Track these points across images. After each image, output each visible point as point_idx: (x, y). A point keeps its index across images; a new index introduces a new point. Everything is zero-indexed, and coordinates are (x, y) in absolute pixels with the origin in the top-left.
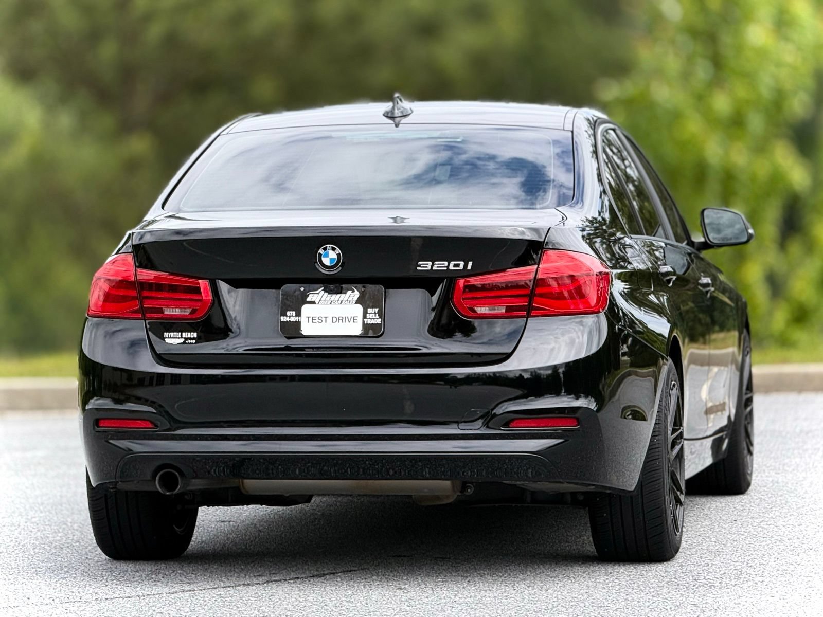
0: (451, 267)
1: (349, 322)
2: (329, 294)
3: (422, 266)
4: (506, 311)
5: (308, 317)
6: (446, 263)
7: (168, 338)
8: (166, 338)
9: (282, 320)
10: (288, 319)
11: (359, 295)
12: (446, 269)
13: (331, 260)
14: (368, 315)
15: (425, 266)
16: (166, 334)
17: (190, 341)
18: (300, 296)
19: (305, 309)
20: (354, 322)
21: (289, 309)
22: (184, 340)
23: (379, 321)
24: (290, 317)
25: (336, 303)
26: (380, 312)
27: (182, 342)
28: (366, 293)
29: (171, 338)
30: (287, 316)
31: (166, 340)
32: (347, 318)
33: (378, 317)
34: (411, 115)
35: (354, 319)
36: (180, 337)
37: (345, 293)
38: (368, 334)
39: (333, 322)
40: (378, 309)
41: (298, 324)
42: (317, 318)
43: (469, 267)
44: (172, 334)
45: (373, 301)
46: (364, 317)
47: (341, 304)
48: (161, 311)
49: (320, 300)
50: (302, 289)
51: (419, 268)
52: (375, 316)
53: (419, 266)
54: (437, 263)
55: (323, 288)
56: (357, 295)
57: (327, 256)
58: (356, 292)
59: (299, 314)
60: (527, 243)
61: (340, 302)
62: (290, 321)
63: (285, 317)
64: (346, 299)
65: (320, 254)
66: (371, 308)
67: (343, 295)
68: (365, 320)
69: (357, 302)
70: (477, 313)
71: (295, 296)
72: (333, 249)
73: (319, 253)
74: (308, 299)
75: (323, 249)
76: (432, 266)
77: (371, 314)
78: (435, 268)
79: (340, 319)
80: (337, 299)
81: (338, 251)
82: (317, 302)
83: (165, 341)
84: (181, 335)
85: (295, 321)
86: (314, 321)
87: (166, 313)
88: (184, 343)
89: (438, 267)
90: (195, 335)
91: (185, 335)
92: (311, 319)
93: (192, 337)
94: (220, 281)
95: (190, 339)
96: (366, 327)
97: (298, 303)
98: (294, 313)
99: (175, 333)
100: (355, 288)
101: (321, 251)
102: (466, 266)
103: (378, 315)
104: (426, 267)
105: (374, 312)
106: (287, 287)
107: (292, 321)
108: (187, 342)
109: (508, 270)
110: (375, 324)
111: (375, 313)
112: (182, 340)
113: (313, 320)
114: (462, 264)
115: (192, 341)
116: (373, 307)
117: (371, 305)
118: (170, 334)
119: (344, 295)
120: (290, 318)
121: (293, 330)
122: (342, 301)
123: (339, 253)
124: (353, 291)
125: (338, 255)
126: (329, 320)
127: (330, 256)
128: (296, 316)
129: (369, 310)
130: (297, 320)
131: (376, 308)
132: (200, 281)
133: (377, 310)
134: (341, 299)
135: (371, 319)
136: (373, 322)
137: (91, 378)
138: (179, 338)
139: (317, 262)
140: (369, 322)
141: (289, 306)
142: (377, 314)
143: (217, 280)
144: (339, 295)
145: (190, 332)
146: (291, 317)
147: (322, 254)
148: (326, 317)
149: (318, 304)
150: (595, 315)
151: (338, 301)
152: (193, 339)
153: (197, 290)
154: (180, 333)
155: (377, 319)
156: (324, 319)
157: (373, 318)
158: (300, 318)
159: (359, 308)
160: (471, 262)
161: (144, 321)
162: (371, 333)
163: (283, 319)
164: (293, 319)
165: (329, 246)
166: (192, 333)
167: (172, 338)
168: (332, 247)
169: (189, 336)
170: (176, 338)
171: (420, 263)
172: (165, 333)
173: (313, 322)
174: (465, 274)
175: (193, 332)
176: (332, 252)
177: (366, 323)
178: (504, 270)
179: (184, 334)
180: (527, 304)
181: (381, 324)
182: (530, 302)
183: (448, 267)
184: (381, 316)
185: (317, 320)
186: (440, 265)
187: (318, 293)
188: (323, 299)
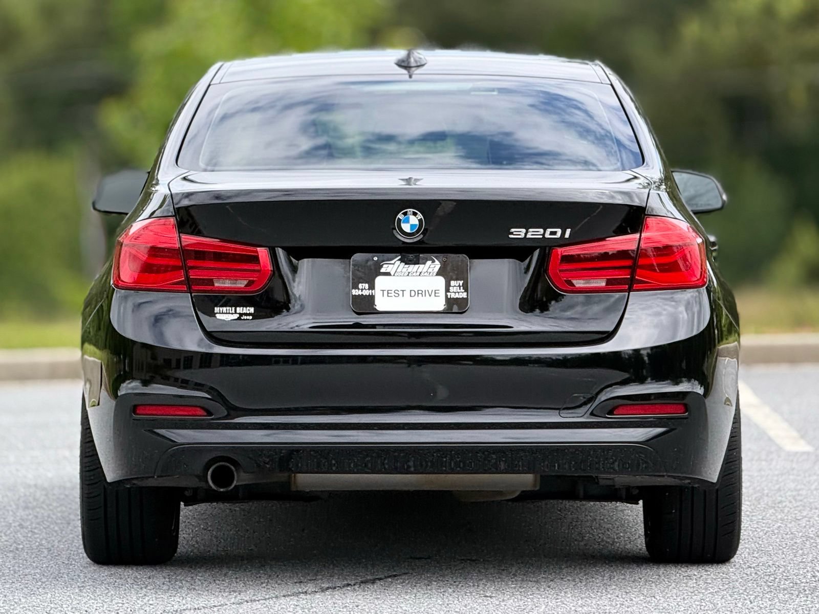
0: (547, 235)
1: (430, 296)
2: (406, 264)
3: (514, 233)
4: (607, 284)
5: (383, 291)
6: (542, 231)
7: (220, 313)
8: (218, 313)
9: (353, 294)
10: (360, 293)
11: (440, 266)
12: (541, 237)
13: (412, 226)
14: (451, 288)
15: (518, 233)
16: (217, 309)
17: (245, 317)
18: (373, 267)
19: (380, 281)
20: (435, 296)
21: (361, 280)
22: (238, 315)
23: (464, 295)
24: (362, 290)
25: (414, 274)
26: (465, 286)
27: (236, 318)
28: (448, 264)
29: (223, 313)
30: (359, 289)
31: (217, 315)
32: (427, 292)
33: (464, 291)
34: (426, 65)
35: (435, 293)
36: (233, 312)
37: (424, 264)
38: (452, 310)
39: (411, 296)
40: (462, 282)
41: (371, 298)
42: (393, 292)
43: (567, 236)
44: (225, 309)
45: (456, 272)
46: (447, 290)
47: (419, 275)
48: (211, 282)
49: (396, 272)
50: (376, 259)
51: (511, 236)
52: (460, 289)
53: (512, 233)
54: (531, 230)
55: (400, 257)
56: (437, 265)
57: (407, 221)
58: (437, 262)
59: (372, 287)
60: (627, 208)
61: (418, 274)
62: (362, 295)
63: (357, 290)
64: (425, 270)
65: (399, 220)
66: (454, 280)
67: (422, 266)
68: (449, 294)
69: (438, 274)
70: (575, 286)
71: (367, 267)
72: (415, 214)
73: (398, 218)
74: (383, 270)
75: (403, 214)
76: (526, 234)
77: (455, 288)
78: (529, 236)
79: (419, 293)
80: (415, 270)
81: (420, 216)
82: (392, 274)
83: (215, 317)
84: (236, 311)
85: (368, 294)
87: (216, 285)
88: (239, 319)
89: (532, 235)
90: (252, 310)
91: (239, 310)
92: (386, 293)
93: (248, 312)
94: (279, 249)
95: (246, 314)
96: (450, 302)
97: (370, 275)
98: (367, 286)
99: (228, 308)
100: (436, 257)
101: (400, 216)
102: (563, 233)
103: (463, 289)
104: (519, 235)
105: (458, 285)
106: (358, 257)
107: (364, 294)
108: (242, 318)
109: (607, 239)
110: (459, 298)
111: (459, 286)
112: (236, 316)
113: (388, 293)
114: (559, 231)
115: (248, 317)
116: (457, 279)
117: (454, 277)
118: (221, 309)
119: (424, 265)
120: (362, 291)
121: (366, 305)
122: (421, 273)
123: (421, 218)
124: (433, 261)
125: (420, 221)
126: (407, 293)
127: (411, 222)
128: (369, 289)
129: (453, 283)
130: (371, 294)
131: (461, 280)
132: (258, 249)
133: (461, 282)
134: (420, 270)
135: (455, 293)
136: (457, 296)
138: (232, 314)
139: (395, 229)
140: (453, 296)
141: (361, 278)
142: (462, 288)
143: (276, 249)
144: (417, 266)
145: (246, 307)
146: (364, 291)
147: (401, 220)
148: (403, 291)
149: (394, 275)
150: (696, 289)
151: (416, 272)
152: (249, 314)
153: (255, 259)
154: (233, 308)
155: (463, 292)
156: (401, 293)
157: (457, 292)
158: (373, 291)
159: (441, 281)
160: (570, 230)
161: (189, 294)
162: (455, 309)
163: (355, 292)
164: (366, 293)
165: (410, 211)
166: (248, 308)
167: (225, 313)
168: (413, 212)
169: (245, 311)
170: (229, 313)
171: (513, 230)
173: (388, 296)
174: (562, 242)
175: (250, 307)
176: (413, 217)
177: (449, 297)
178: (603, 239)
180: (629, 277)
181: (467, 298)
182: (633, 275)
183: (543, 235)
184: (466, 290)
185: (393, 294)
186: (535, 233)
187: (393, 264)
188: (399, 270)
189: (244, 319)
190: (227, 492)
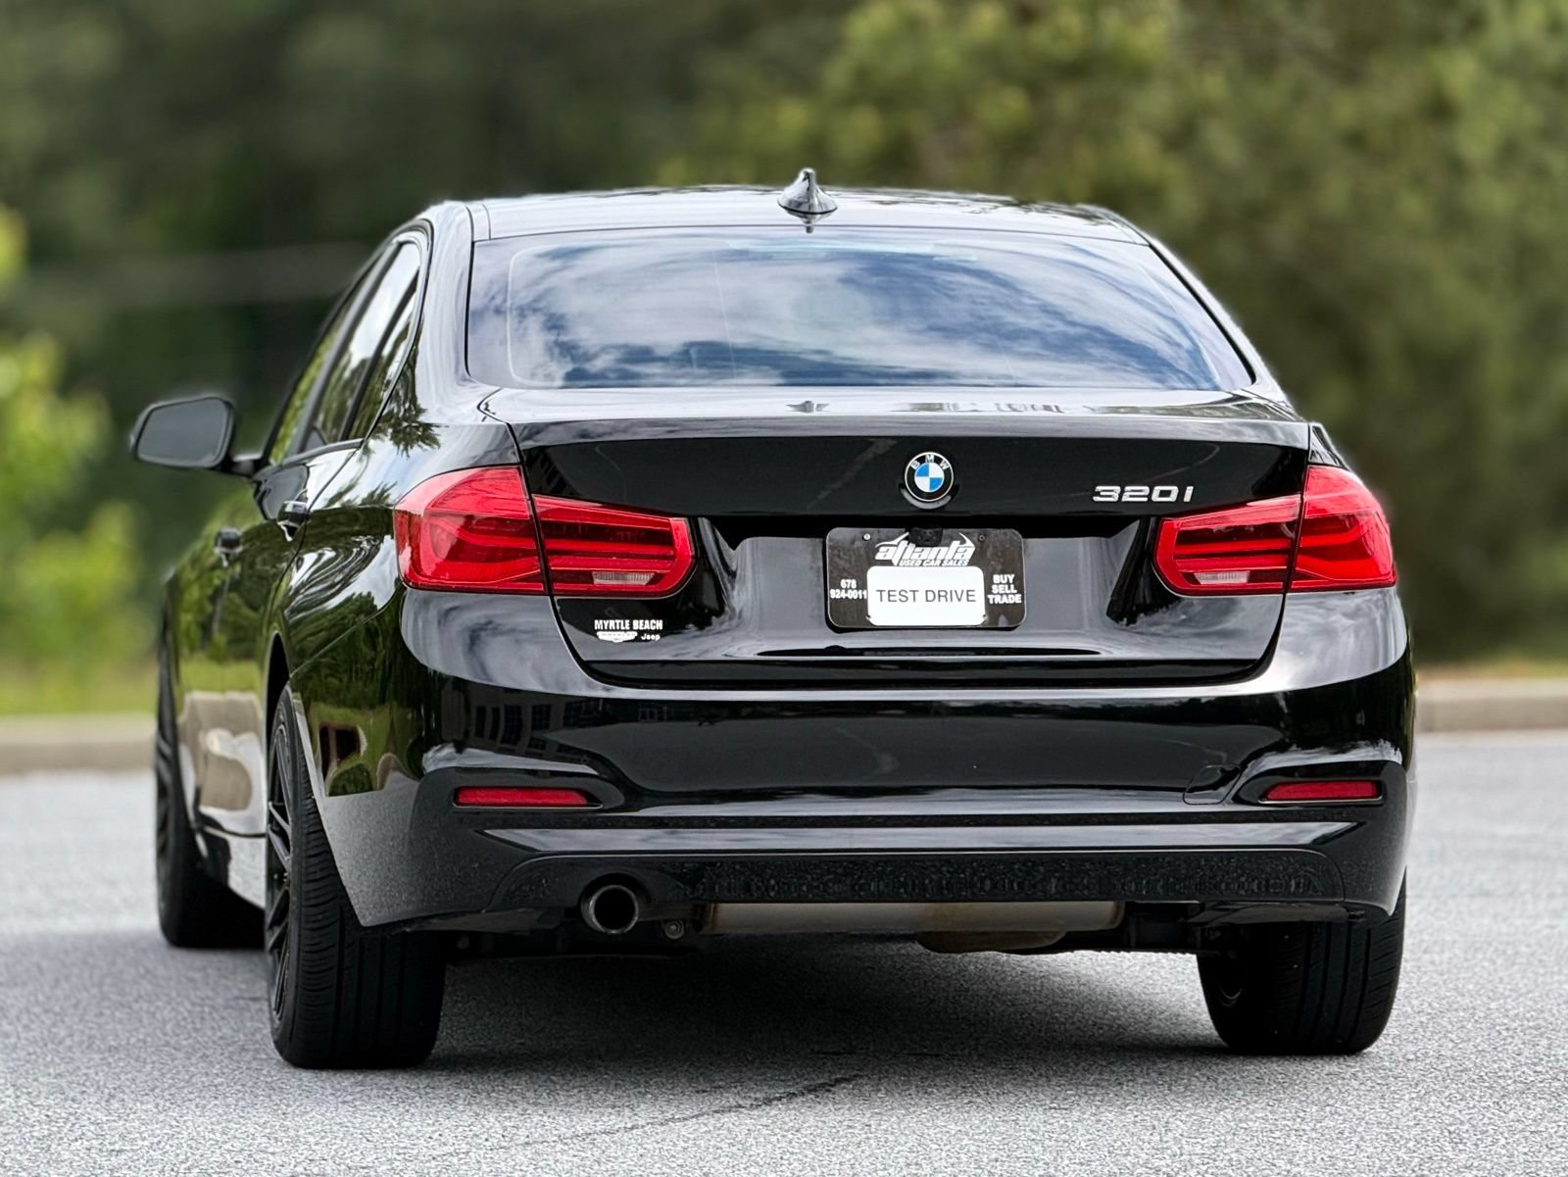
0: (1155, 497)
1: (959, 600)
2: (917, 546)
3: (1102, 493)
4: (1249, 581)
5: (881, 591)
6: (1146, 489)
7: (604, 630)
8: (600, 630)
9: (833, 597)
10: (843, 595)
11: (974, 549)
12: (1146, 499)
13: (933, 481)
14: (994, 587)
15: (1108, 493)
16: (598, 624)
17: (648, 637)
18: (862, 552)
19: (874, 574)
20: (968, 600)
21: (845, 574)
22: (636, 634)
23: (1017, 599)
24: (846, 590)
25: (932, 563)
26: (1017, 583)
27: (633, 637)
28: (988, 547)
29: (608, 630)
30: (841, 589)
31: (599, 634)
32: (954, 593)
33: (1016, 591)
34: (835, 213)
35: (968, 595)
36: (627, 628)
37: (948, 545)
38: (997, 624)
39: (927, 601)
40: (1013, 576)
41: (862, 603)
42: (897, 593)
43: (1187, 498)
44: (612, 622)
45: (1002, 560)
46: (988, 590)
47: (941, 565)
48: (588, 577)
49: (901, 559)
50: (867, 537)
51: (1097, 499)
52: (1009, 588)
53: (1098, 494)
54: (1128, 488)
55: (907, 534)
56: (969, 549)
57: (925, 473)
58: (969, 543)
59: (862, 585)
60: (1279, 452)
61: (938, 562)
62: (847, 598)
63: (838, 591)
64: (949, 556)
65: (912, 471)
66: (999, 574)
67: (944, 549)
68: (990, 597)
69: (972, 563)
70: (1199, 583)
71: (854, 551)
72: (938, 461)
73: (910, 468)
74: (879, 556)
75: (918, 460)
76: (1121, 495)
77: (1000, 586)
78: (1125, 498)
79: (940, 595)
80: (932, 557)
81: (946, 464)
82: (895, 562)
83: (597, 637)
84: (631, 625)
85: (855, 597)
86: (891, 598)
87: (597, 581)
88: (637, 639)
89: (1131, 496)
90: (659, 625)
91: (638, 624)
92: (885, 595)
93: (653, 628)
94: (704, 519)
95: (650, 632)
96: (993, 610)
97: (862, 562)
98: (853, 583)
99: (618, 621)
100: (967, 534)
101: (913, 463)
102: (1181, 494)
103: (1015, 588)
104: (1110, 496)
105: (1006, 581)
106: (838, 534)
107: (850, 597)
108: (643, 638)
109: (1249, 504)
110: (1009, 604)
111: (1008, 583)
112: (632, 635)
113: (889, 595)
114: (1175, 490)
115: (653, 637)
116: (1003, 572)
117: (999, 567)
118: (606, 623)
119: (946, 548)
120: (846, 592)
121: (851, 617)
122: (942, 561)
123: (948, 469)
124: (963, 542)
125: (947, 472)
126: (920, 596)
127: (931, 473)
128: (858, 589)
129: (997, 578)
130: (861, 597)
131: (1010, 573)
132: (672, 520)
133: (1011, 577)
134: (940, 557)
135: (1002, 595)
136: (1005, 600)
137: (422, 711)
138: (625, 631)
139: (904, 487)
140: (998, 600)
141: (844, 570)
142: (1012, 586)
143: (700, 519)
144: (936, 549)
145: (650, 619)
146: (850, 591)
147: (915, 471)
148: (914, 591)
149: (898, 565)
150: (1379, 589)
151: (935, 559)
152: (656, 632)
153: (665, 538)
154: (627, 622)
155: (1014, 594)
156: (910, 595)
157: (1005, 592)
158: (865, 592)
159: (977, 575)
160: (1192, 488)
161: (549, 598)
162: (1003, 622)
163: (834, 594)
164: (853, 595)
165: (930, 455)
166: (653, 621)
167: (612, 630)
168: (935, 457)
169: (647, 627)
170: (620, 630)
171: (1099, 488)
172: (596, 622)
173: (889, 600)
174: (1180, 509)
175: (656, 619)
176: (936, 465)
177: (991, 602)
178: (1243, 504)
179: (635, 622)
180: (1285, 567)
181: (1022, 604)
182: (1291, 564)
183: (1149, 496)
184: (1020, 590)
185: (898, 597)
186: (1135, 493)
187: (897, 546)
188: (905, 557)
189: (646, 640)
190: (623, 934)
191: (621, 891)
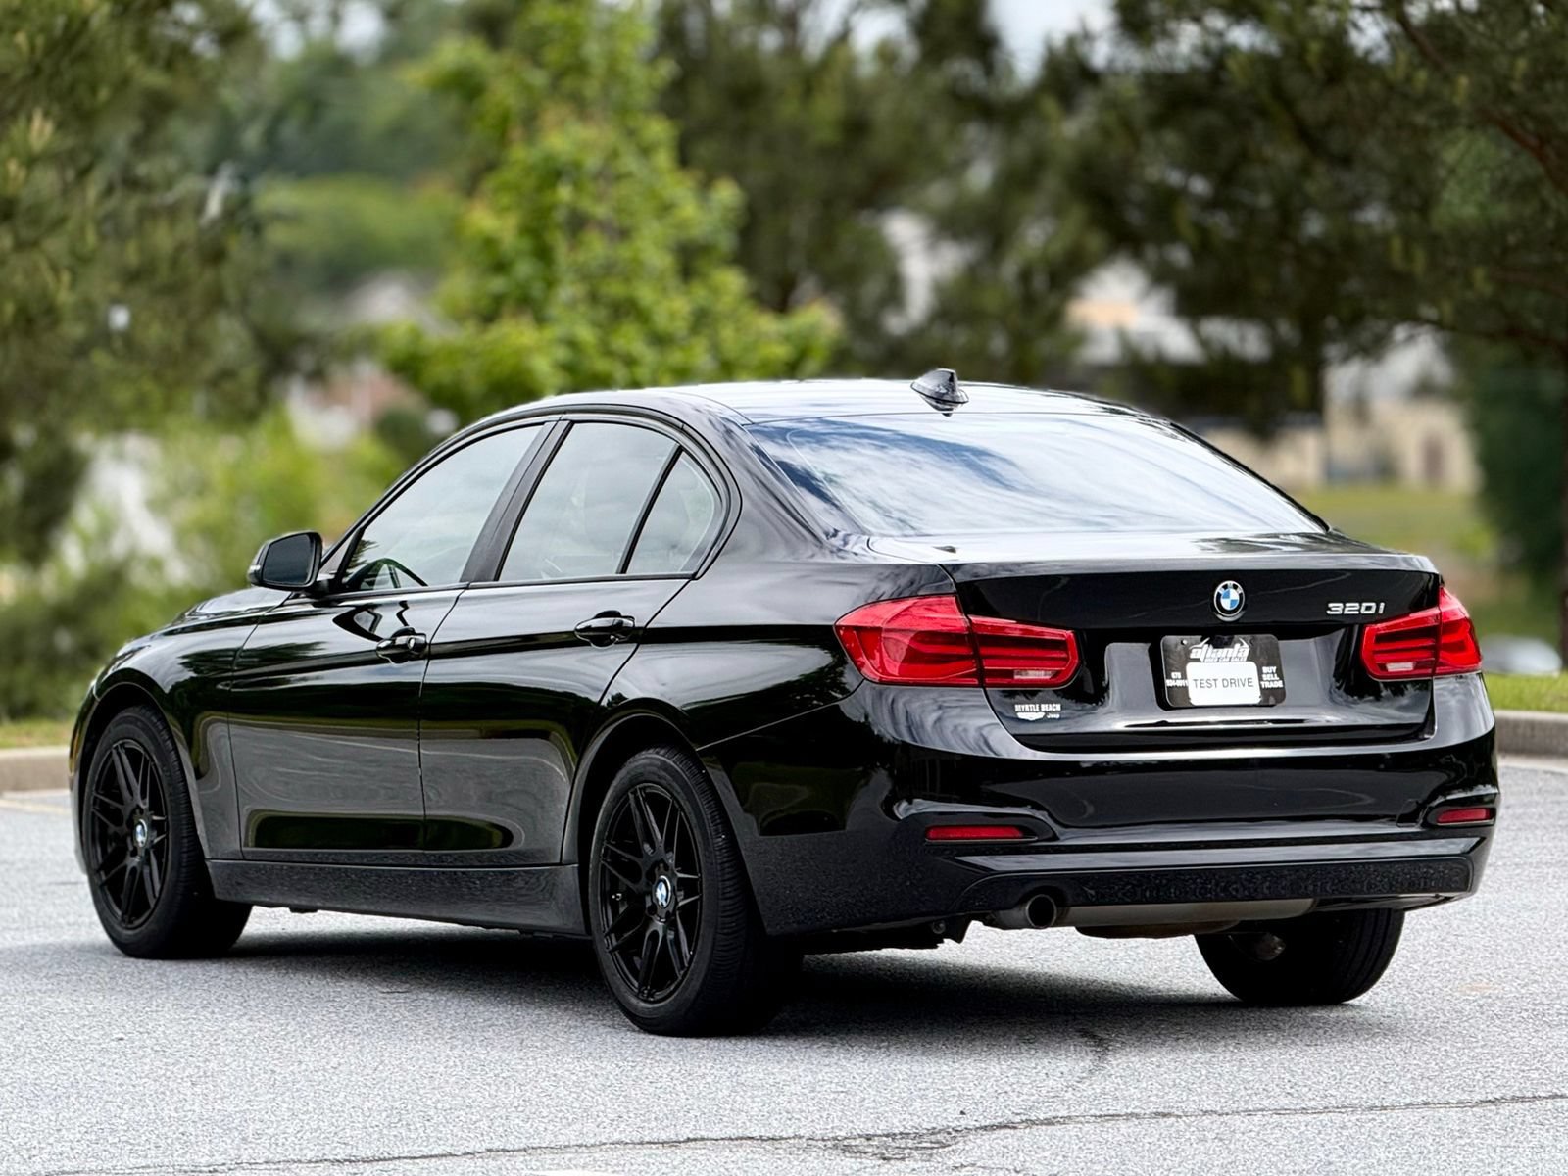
0: (1363, 611)
1: (1243, 685)
2: (1214, 648)
3: (1332, 608)
4: (1416, 668)
5: (1195, 680)
6: (1358, 605)
7: (1022, 711)
8: (1020, 711)
9: (1169, 685)
10: (1174, 683)
11: (1249, 649)
12: (1357, 612)
13: (1233, 601)
14: (1264, 676)
15: (1336, 608)
16: (1018, 707)
17: (1052, 716)
18: (1182, 652)
19: (1190, 667)
20: (1249, 686)
21: (1174, 669)
22: (1043, 714)
23: (1279, 684)
25: (1224, 660)
26: (1279, 673)
27: (1042, 717)
28: (1257, 647)
29: (1025, 711)
30: (1173, 679)
31: (1020, 714)
32: (1240, 681)
33: (1278, 679)
35: (1248, 682)
36: (1038, 709)
37: (1233, 647)
38: (1268, 702)
39: (1224, 686)
40: (1275, 667)
41: (1185, 689)
42: (1205, 681)
43: (1381, 611)
44: (1027, 706)
45: (1267, 657)
46: (1261, 679)
47: (1229, 661)
48: (1010, 674)
49: (1205, 657)
50: (1184, 642)
51: (1329, 612)
52: (1274, 676)
53: (1330, 609)
54: (1348, 604)
55: (1207, 640)
56: (1246, 649)
57: (1227, 596)
58: (1245, 645)
59: (1184, 677)
61: (1228, 659)
62: (1176, 685)
63: (1171, 681)
64: (1234, 655)
65: (1219, 595)
67: (1230, 650)
68: (1262, 683)
69: (1249, 659)
70: (1387, 671)
71: (1177, 651)
72: (1235, 587)
73: (1218, 592)
74: (1192, 656)
75: (1222, 587)
76: (1343, 610)
77: (1268, 675)
78: (1346, 612)
79: (1232, 682)
80: (1224, 655)
81: (1240, 589)
82: (1202, 659)
83: (1020, 716)
84: (1040, 707)
85: (1181, 685)
86: (1202, 685)
87: (1018, 677)
88: (1046, 718)
89: (1349, 610)
90: (1059, 707)
91: (1044, 707)
92: (1198, 682)
93: (1055, 710)
95: (1052, 712)
96: (1264, 691)
97: (1181, 661)
98: (1179, 675)
99: (1031, 705)
100: (1243, 639)
101: (1219, 589)
102: (1378, 608)
103: (1278, 676)
104: (1337, 610)
105: (1271, 671)
106: (1167, 640)
107: (1178, 685)
108: (1049, 717)
109: (1410, 614)
110: (1274, 688)
111: (1273, 673)
112: (1041, 715)
113: (1201, 683)
114: (1374, 605)
115: (1055, 716)
116: (1268, 665)
117: (1265, 662)
118: (1023, 706)
120: (1175, 681)
121: (1181, 698)
122: (1230, 658)
123: (1241, 592)
124: (1242, 644)
125: (1240, 595)
126: (1220, 683)
127: (1230, 596)
128: (1182, 679)
129: (1265, 670)
130: (1184, 685)
131: (1273, 666)
132: (1064, 632)
133: (1274, 669)
134: (1229, 655)
135: (1270, 681)
136: (1272, 685)
138: (1037, 712)
139: (1215, 606)
140: (1268, 685)
141: (1173, 665)
142: (1276, 675)
144: (1226, 650)
145: (1052, 703)
146: (1177, 681)
148: (1215, 680)
149: (1204, 661)
151: (1226, 657)
152: (1057, 712)
153: (1061, 645)
154: (1038, 705)
155: (1277, 681)
156: (1213, 683)
157: (1272, 680)
158: (1186, 681)
159: (1252, 666)
160: (1383, 603)
161: (983, 689)
162: (1272, 701)
163: (1169, 683)
164: (1180, 683)
165: (1230, 583)
166: (1054, 705)
167: (1028, 712)
168: (1234, 584)
169: (1050, 709)
170: (1033, 711)
171: (1331, 605)
172: (1016, 706)
173: (1201, 687)
174: (1376, 618)
175: (1056, 703)
176: (1234, 590)
177: (1263, 686)
178: (1407, 615)
179: (1043, 706)
180: (1432, 658)
181: (1283, 688)
182: (1436, 655)
183: (1359, 610)
184: (1281, 678)
185: (1206, 684)
186: (1352, 608)
187: (1201, 648)
188: (1208, 655)
189: (1052, 718)
191: (1047, 899)
